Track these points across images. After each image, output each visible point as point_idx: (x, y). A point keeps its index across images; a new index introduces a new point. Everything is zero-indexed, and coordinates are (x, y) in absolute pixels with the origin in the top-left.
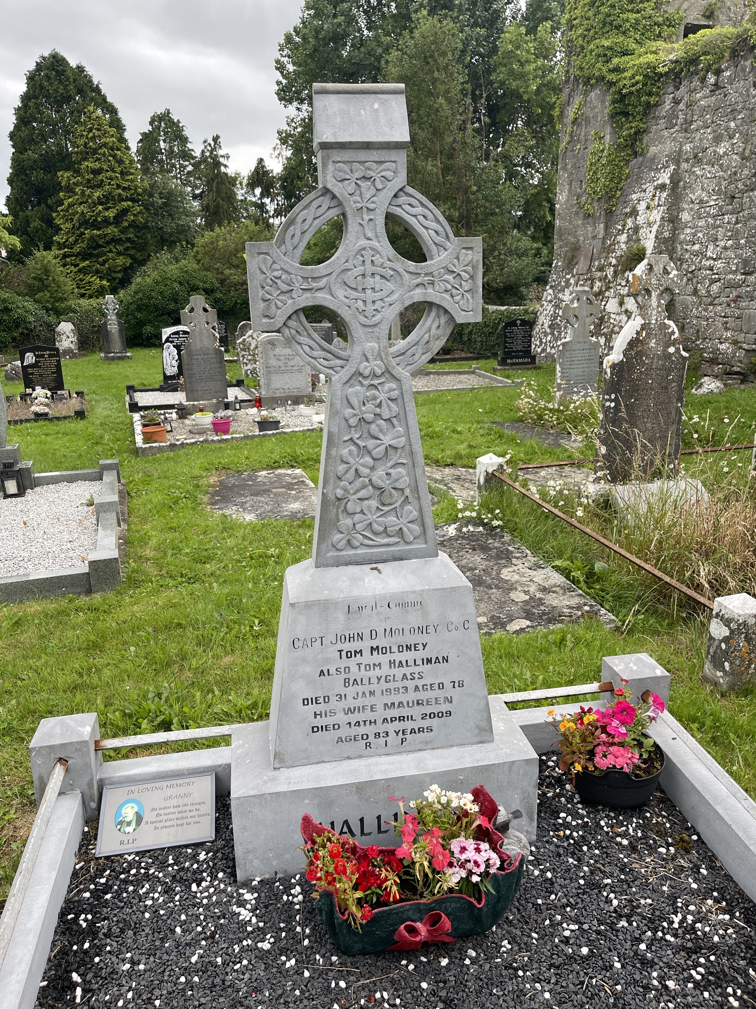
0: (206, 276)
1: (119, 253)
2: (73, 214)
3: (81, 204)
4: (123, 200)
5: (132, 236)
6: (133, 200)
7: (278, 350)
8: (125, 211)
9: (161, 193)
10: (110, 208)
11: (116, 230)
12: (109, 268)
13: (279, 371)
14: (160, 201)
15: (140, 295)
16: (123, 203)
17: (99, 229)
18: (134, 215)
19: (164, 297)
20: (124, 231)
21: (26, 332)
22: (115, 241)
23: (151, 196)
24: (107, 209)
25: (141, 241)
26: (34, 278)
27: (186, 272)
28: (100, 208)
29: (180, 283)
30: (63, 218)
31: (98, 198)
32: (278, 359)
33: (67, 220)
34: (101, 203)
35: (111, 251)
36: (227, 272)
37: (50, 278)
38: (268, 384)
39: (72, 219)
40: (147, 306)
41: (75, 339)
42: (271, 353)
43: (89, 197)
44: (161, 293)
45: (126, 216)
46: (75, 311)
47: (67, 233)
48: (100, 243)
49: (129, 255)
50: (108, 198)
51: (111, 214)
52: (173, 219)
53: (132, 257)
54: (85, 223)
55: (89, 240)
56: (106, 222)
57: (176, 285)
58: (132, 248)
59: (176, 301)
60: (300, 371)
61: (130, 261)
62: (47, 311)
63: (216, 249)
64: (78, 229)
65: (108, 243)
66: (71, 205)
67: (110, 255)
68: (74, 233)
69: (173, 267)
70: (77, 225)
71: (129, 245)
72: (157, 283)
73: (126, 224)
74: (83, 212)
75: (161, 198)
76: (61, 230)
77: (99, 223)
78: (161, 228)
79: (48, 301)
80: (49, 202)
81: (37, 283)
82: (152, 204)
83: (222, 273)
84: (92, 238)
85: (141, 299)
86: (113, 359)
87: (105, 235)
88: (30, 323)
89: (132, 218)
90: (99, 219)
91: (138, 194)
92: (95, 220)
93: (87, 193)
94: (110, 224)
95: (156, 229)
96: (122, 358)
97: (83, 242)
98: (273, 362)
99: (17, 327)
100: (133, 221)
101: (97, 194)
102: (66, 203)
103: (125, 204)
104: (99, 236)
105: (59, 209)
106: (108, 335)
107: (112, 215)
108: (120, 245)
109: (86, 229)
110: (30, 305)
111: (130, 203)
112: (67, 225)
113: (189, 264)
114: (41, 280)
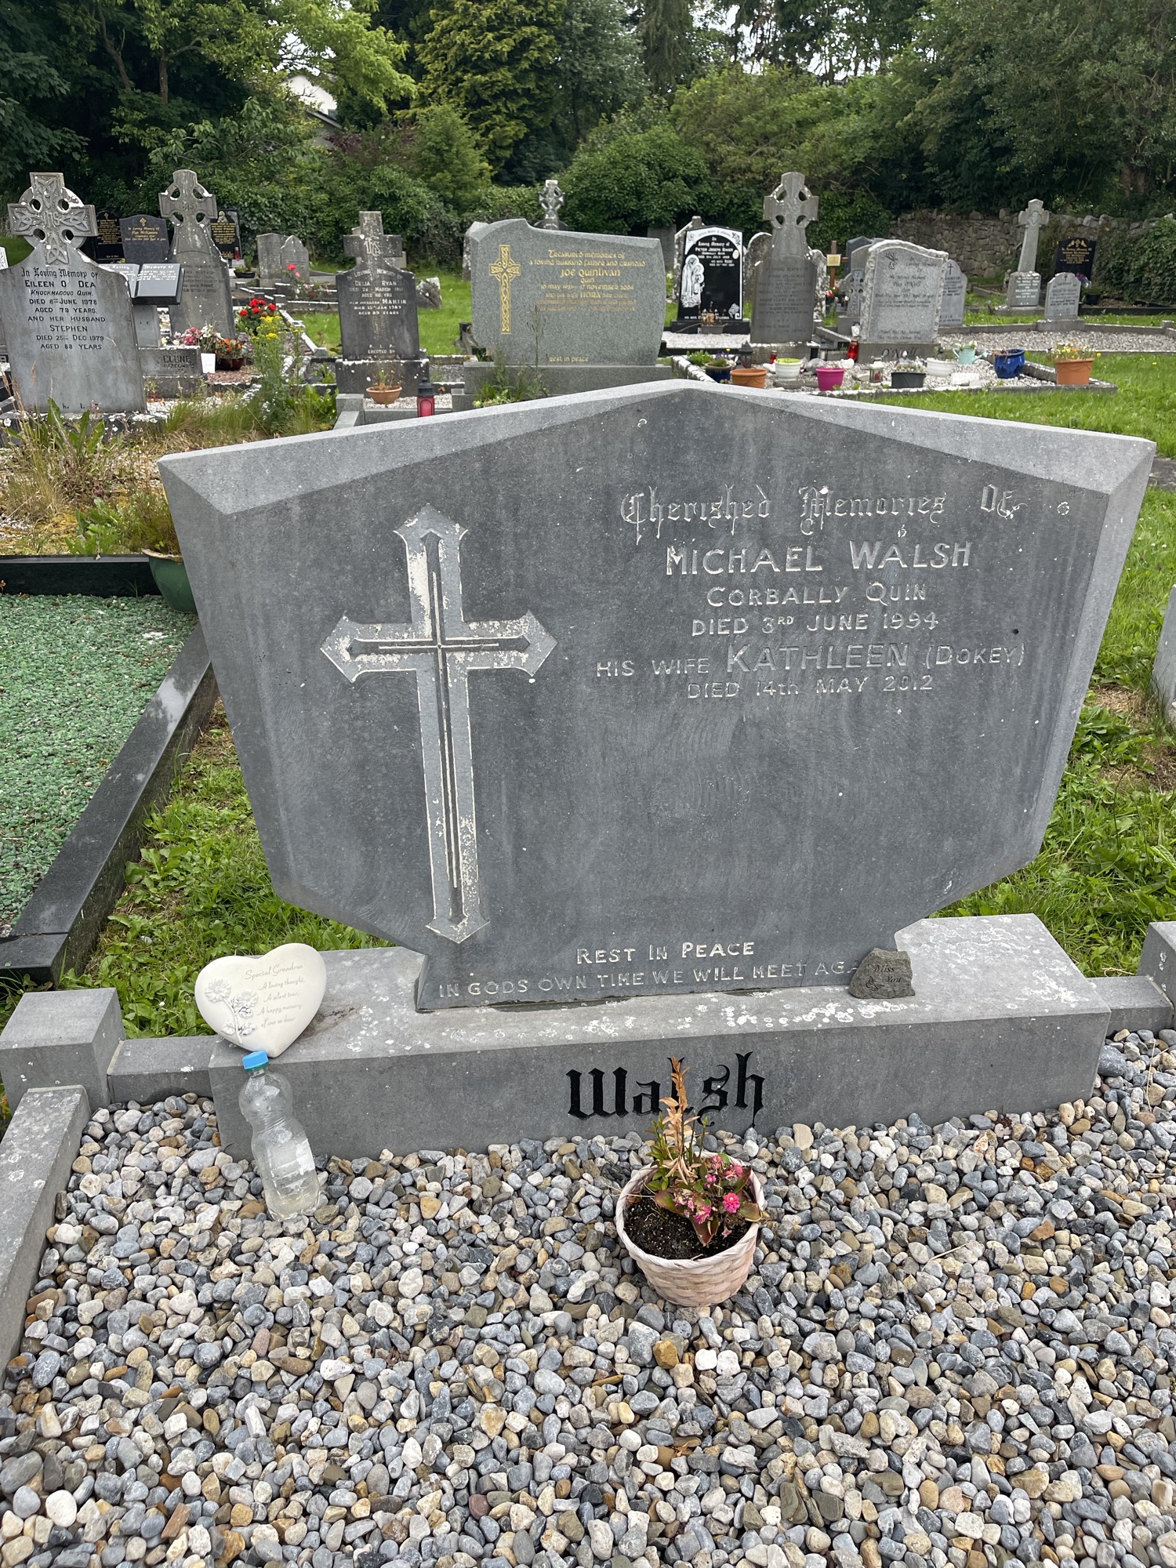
0: (689, 154)
1: (510, 116)
2: (448, 47)
3: (460, 29)
4: (526, 24)
5: (531, 86)
6: (540, 24)
7: (900, 268)
8: (525, 44)
9: (583, 13)
10: (504, 36)
11: (509, 75)
12: (494, 142)
13: (895, 303)
14: (582, 26)
15: (586, 183)
16: (524, 29)
17: (484, 72)
18: (540, 50)
19: (622, 188)
20: (521, 77)
21: (416, 236)
22: (508, 94)
23: (568, 16)
24: (499, 39)
25: (544, 95)
26: (430, 149)
27: (660, 146)
28: (490, 36)
29: (649, 165)
30: (431, 52)
31: (489, 19)
32: (896, 283)
33: (437, 56)
34: (491, 29)
35: (498, 112)
36: (724, 149)
37: (454, 150)
38: (873, 323)
39: (445, 55)
40: (595, 202)
42: (887, 273)
43: (475, 17)
44: (619, 180)
45: (527, 51)
46: (485, 207)
47: (436, 79)
48: (485, 96)
49: (525, 120)
50: (502, 20)
51: (505, 47)
52: (598, 58)
53: (528, 123)
54: (465, 62)
55: (468, 92)
56: (497, 62)
57: (643, 168)
58: (531, 107)
59: (639, 195)
60: (924, 304)
61: (526, 130)
62: (445, 203)
63: (709, 108)
64: (453, 73)
65: (496, 97)
66: (446, 31)
67: (498, 118)
68: (445, 79)
69: (639, 137)
70: (453, 64)
71: (526, 101)
72: (614, 164)
73: (525, 65)
74: (463, 44)
75: (584, 21)
76: (428, 72)
77: (485, 63)
78: (580, 73)
79: (447, 188)
80: (412, 25)
81: (434, 157)
82: (569, 32)
83: (714, 150)
84: (473, 89)
85: (587, 190)
87: (493, 84)
88: (422, 221)
89: (536, 54)
90: (487, 56)
91: (550, 14)
92: (480, 58)
93: (472, 11)
94: (501, 64)
95: (569, 75)
97: (458, 94)
98: (888, 288)
99: (405, 227)
100: (537, 60)
101: (487, 13)
102: (438, 27)
103: (527, 30)
104: (483, 85)
105: (427, 37)
107: (506, 49)
108: (513, 101)
109: (465, 72)
110: (422, 192)
111: (534, 29)
112: (436, 66)
113: (663, 132)
114: (439, 152)
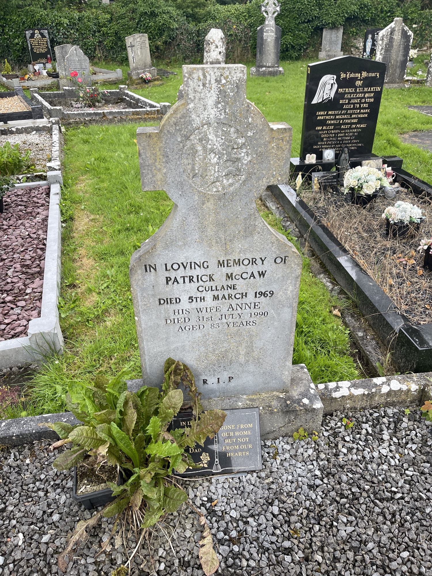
41: (223, 50)
86: (264, 74)
96: (274, 74)
106: (262, 44)
